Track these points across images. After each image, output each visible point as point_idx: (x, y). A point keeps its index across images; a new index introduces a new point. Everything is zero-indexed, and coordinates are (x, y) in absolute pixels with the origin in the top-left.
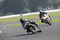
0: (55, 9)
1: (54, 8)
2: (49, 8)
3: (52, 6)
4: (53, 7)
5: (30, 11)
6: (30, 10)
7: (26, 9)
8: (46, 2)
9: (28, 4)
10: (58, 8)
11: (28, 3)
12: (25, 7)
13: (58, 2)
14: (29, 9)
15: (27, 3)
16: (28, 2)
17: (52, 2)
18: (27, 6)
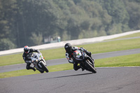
0: (71, 39)
1: (70, 36)
2: (59, 38)
3: (65, 32)
4: (68, 34)
5: (13, 45)
6: (13, 42)
7: (5, 41)
8: (52, 23)
9: (10, 29)
10: (80, 36)
11: (10, 26)
12: (3, 35)
13: (80, 22)
14: (11, 40)
15: (6, 25)
16: (8, 25)
17: (66, 23)
18: (8, 33)
